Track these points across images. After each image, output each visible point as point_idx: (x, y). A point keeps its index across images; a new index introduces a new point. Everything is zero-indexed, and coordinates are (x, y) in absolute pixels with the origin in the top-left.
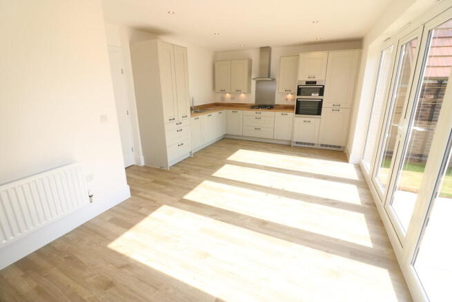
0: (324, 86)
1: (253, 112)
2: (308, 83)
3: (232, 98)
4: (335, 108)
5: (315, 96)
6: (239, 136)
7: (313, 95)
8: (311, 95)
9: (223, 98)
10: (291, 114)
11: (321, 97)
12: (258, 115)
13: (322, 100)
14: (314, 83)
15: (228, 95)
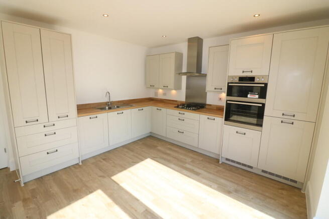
0: (266, 85)
1: (176, 112)
2: (242, 79)
3: (165, 94)
4: (285, 119)
5: (253, 98)
6: (163, 137)
7: (249, 96)
8: (246, 97)
9: (156, 94)
10: (220, 120)
11: (262, 101)
12: (181, 116)
13: (264, 105)
14: (252, 79)
15: (160, 91)
